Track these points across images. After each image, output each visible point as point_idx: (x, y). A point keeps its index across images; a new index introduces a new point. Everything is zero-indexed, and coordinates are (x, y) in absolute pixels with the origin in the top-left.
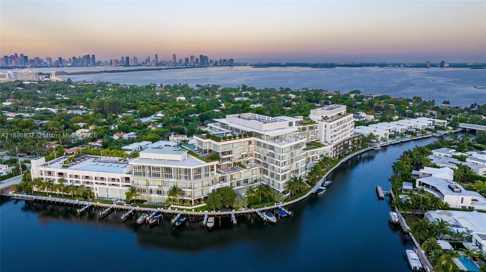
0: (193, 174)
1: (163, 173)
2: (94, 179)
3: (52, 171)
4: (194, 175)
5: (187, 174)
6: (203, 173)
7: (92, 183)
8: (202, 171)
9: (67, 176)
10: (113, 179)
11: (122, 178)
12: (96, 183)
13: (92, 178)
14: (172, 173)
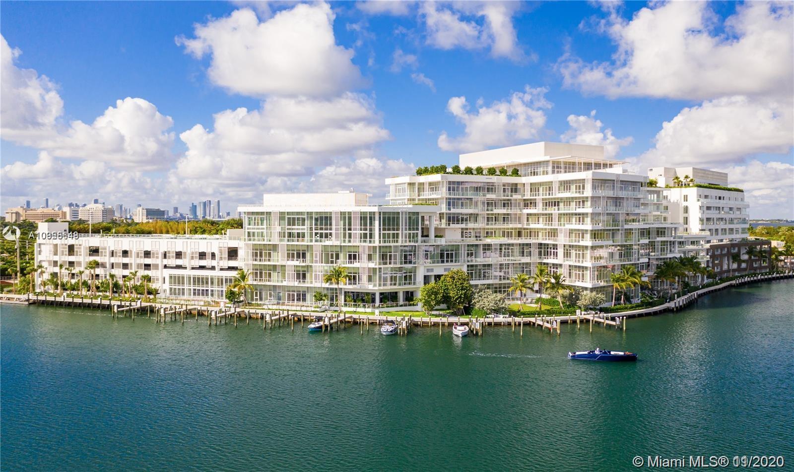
0: (380, 229)
1: (311, 229)
2: (160, 256)
3: (77, 245)
4: (382, 232)
5: (366, 230)
6: (404, 232)
7: (156, 267)
8: (402, 226)
9: (105, 252)
10: (202, 255)
11: (221, 252)
12: (165, 267)
13: (157, 254)
14: (331, 229)
